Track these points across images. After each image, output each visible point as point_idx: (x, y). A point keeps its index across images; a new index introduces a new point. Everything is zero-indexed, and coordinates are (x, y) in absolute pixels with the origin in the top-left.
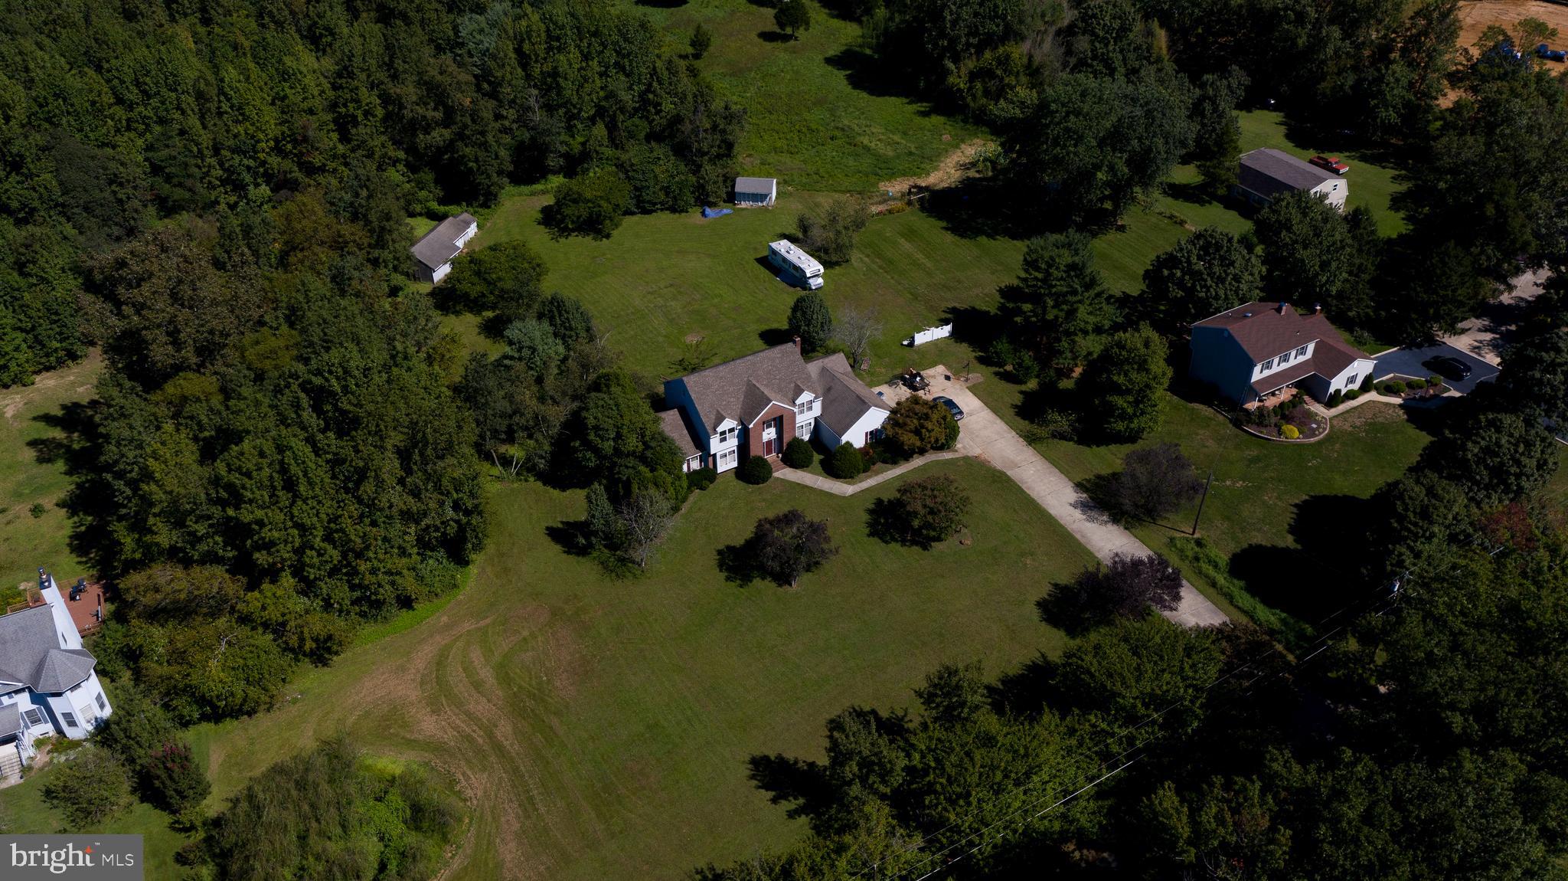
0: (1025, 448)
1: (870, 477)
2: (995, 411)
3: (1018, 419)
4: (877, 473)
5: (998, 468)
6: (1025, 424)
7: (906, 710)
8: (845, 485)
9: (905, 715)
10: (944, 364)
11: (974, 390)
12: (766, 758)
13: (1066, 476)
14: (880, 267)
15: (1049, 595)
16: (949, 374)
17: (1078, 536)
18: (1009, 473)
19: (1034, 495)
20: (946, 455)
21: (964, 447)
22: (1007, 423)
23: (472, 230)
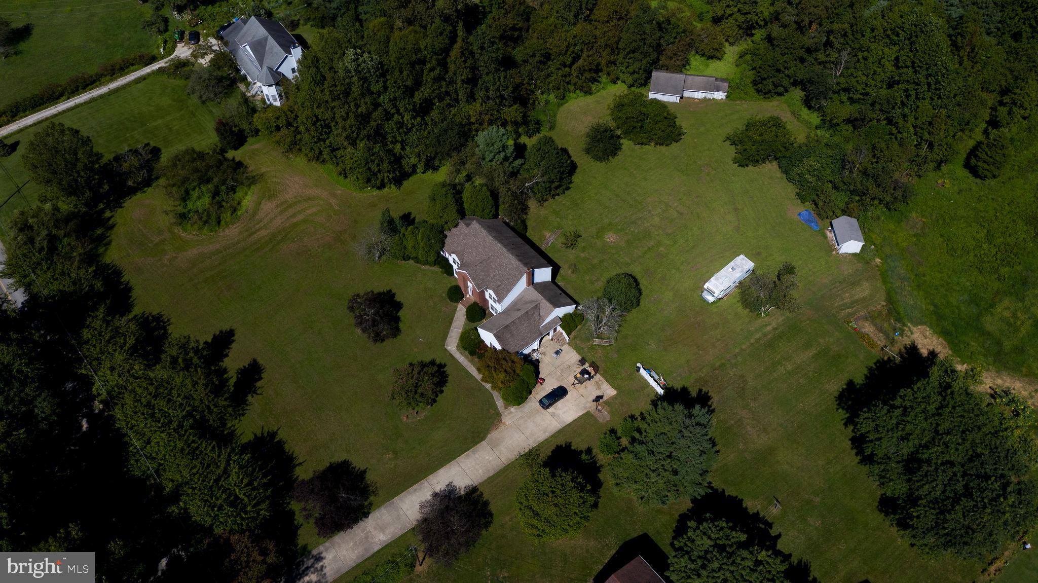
0: (516, 453)
1: (467, 357)
2: (560, 432)
3: (553, 448)
4: (472, 362)
5: (489, 436)
6: (547, 452)
7: (261, 394)
8: (456, 345)
9: (257, 394)
10: (616, 395)
11: (587, 415)
12: (233, 335)
13: (486, 481)
14: (758, 340)
15: (353, 468)
16: (605, 398)
17: (415, 487)
18: (483, 442)
19: (461, 459)
20: (500, 403)
21: (511, 413)
22: (546, 440)
23: (720, 96)
